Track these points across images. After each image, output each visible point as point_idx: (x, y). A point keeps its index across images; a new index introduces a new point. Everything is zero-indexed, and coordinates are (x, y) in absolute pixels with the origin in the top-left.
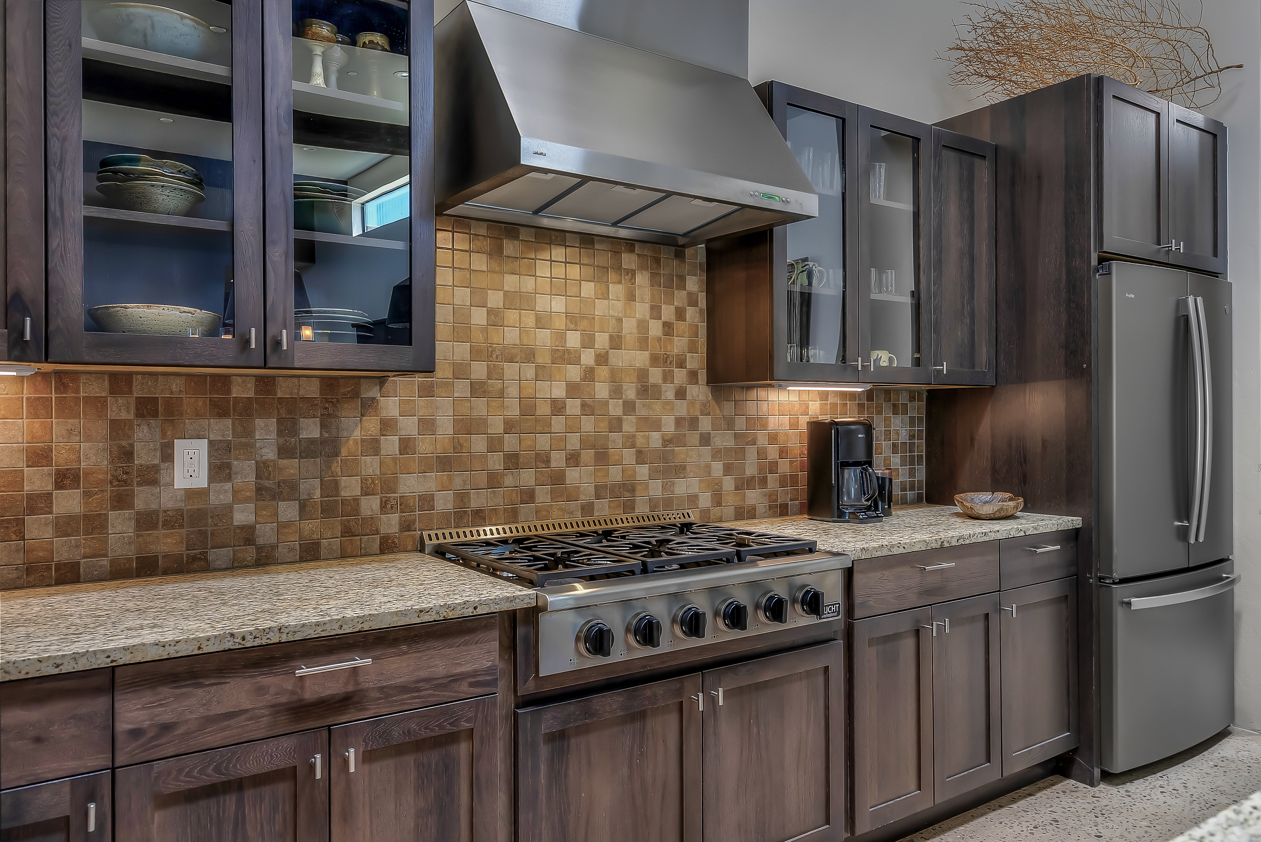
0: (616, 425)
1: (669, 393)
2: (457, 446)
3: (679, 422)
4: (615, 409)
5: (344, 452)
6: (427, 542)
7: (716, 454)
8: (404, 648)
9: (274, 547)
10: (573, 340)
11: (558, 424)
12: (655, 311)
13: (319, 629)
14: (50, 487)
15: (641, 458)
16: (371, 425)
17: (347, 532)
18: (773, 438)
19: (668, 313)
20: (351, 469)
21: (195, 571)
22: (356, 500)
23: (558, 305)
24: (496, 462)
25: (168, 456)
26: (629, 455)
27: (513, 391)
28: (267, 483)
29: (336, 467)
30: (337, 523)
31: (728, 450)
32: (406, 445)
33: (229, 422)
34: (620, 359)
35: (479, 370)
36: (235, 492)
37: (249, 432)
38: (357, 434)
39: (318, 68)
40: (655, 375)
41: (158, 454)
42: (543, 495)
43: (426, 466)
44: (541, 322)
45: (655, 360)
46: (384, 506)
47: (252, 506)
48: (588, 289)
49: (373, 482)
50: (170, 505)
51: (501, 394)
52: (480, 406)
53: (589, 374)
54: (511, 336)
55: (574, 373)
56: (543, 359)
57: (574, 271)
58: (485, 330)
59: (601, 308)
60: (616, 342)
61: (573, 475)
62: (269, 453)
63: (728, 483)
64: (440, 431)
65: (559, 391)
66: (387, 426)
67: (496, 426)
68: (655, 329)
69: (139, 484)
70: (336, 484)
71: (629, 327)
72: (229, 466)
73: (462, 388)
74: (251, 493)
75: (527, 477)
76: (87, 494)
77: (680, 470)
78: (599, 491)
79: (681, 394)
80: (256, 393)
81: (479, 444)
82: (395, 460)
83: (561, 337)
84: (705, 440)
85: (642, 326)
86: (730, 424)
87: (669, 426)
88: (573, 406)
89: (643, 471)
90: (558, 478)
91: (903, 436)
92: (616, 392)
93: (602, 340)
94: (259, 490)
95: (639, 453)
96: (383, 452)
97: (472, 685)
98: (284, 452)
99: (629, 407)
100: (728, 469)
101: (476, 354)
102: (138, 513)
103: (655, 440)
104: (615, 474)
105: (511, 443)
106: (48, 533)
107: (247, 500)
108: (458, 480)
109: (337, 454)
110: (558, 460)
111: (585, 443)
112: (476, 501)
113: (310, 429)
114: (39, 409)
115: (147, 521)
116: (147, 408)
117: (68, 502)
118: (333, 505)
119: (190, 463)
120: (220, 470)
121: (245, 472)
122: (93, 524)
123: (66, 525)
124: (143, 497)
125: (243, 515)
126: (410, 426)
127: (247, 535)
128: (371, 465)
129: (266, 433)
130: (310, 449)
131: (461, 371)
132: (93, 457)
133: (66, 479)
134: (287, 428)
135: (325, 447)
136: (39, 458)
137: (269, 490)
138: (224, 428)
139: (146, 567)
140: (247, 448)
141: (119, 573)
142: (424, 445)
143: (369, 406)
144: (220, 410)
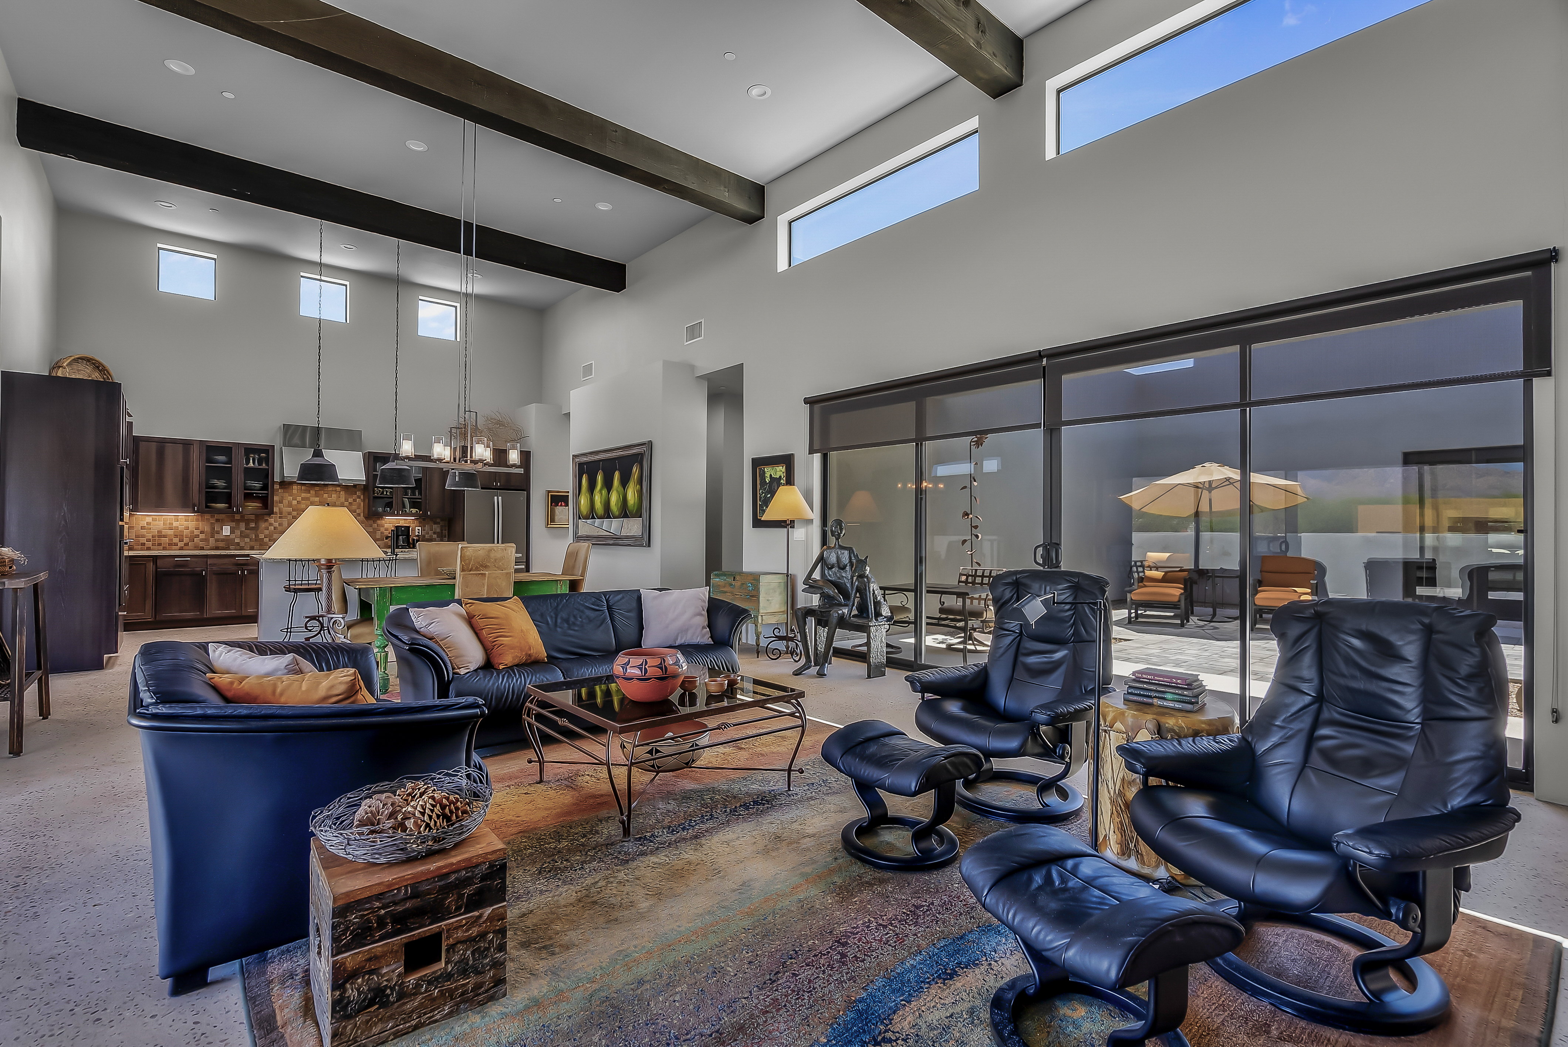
5: (260, 529)
9: (244, 547)
12: (346, 500)
14: (199, 533)
16: (266, 524)
17: (261, 545)
18: (386, 530)
19: (351, 501)
20: (262, 532)
21: (227, 550)
22: (263, 539)
23: (317, 499)
25: (222, 529)
29: (258, 532)
30: (258, 543)
32: (275, 528)
36: (235, 536)
37: (239, 525)
38: (263, 526)
39: (251, 461)
41: (220, 528)
43: (279, 532)
46: (269, 540)
47: (239, 539)
48: (326, 496)
50: (222, 537)
54: (303, 506)
62: (243, 529)
66: (271, 524)
69: (215, 534)
72: (234, 531)
73: (290, 517)
74: (239, 536)
76: (206, 535)
80: (240, 518)
86: (371, 526)
91: (438, 530)
94: (241, 536)
98: (246, 529)
101: (294, 510)
102: (215, 538)
106: (198, 541)
109: (258, 530)
113: (253, 525)
114: (197, 520)
115: (217, 540)
116: (218, 520)
117: (202, 536)
118: (257, 539)
119: (226, 531)
120: (232, 532)
121: (238, 532)
122: (206, 540)
123: (202, 540)
124: (217, 536)
125: (237, 540)
126: (276, 524)
127: (238, 544)
128: (267, 532)
129: (242, 526)
130: (252, 528)
131: (289, 514)
132: (207, 528)
133: (202, 532)
134: (247, 525)
135: (256, 529)
136: (197, 529)
137: (243, 536)
138: (233, 524)
139: (217, 549)
140: (238, 528)
141: (212, 549)
142: (280, 528)
143: (266, 520)
144: (233, 521)
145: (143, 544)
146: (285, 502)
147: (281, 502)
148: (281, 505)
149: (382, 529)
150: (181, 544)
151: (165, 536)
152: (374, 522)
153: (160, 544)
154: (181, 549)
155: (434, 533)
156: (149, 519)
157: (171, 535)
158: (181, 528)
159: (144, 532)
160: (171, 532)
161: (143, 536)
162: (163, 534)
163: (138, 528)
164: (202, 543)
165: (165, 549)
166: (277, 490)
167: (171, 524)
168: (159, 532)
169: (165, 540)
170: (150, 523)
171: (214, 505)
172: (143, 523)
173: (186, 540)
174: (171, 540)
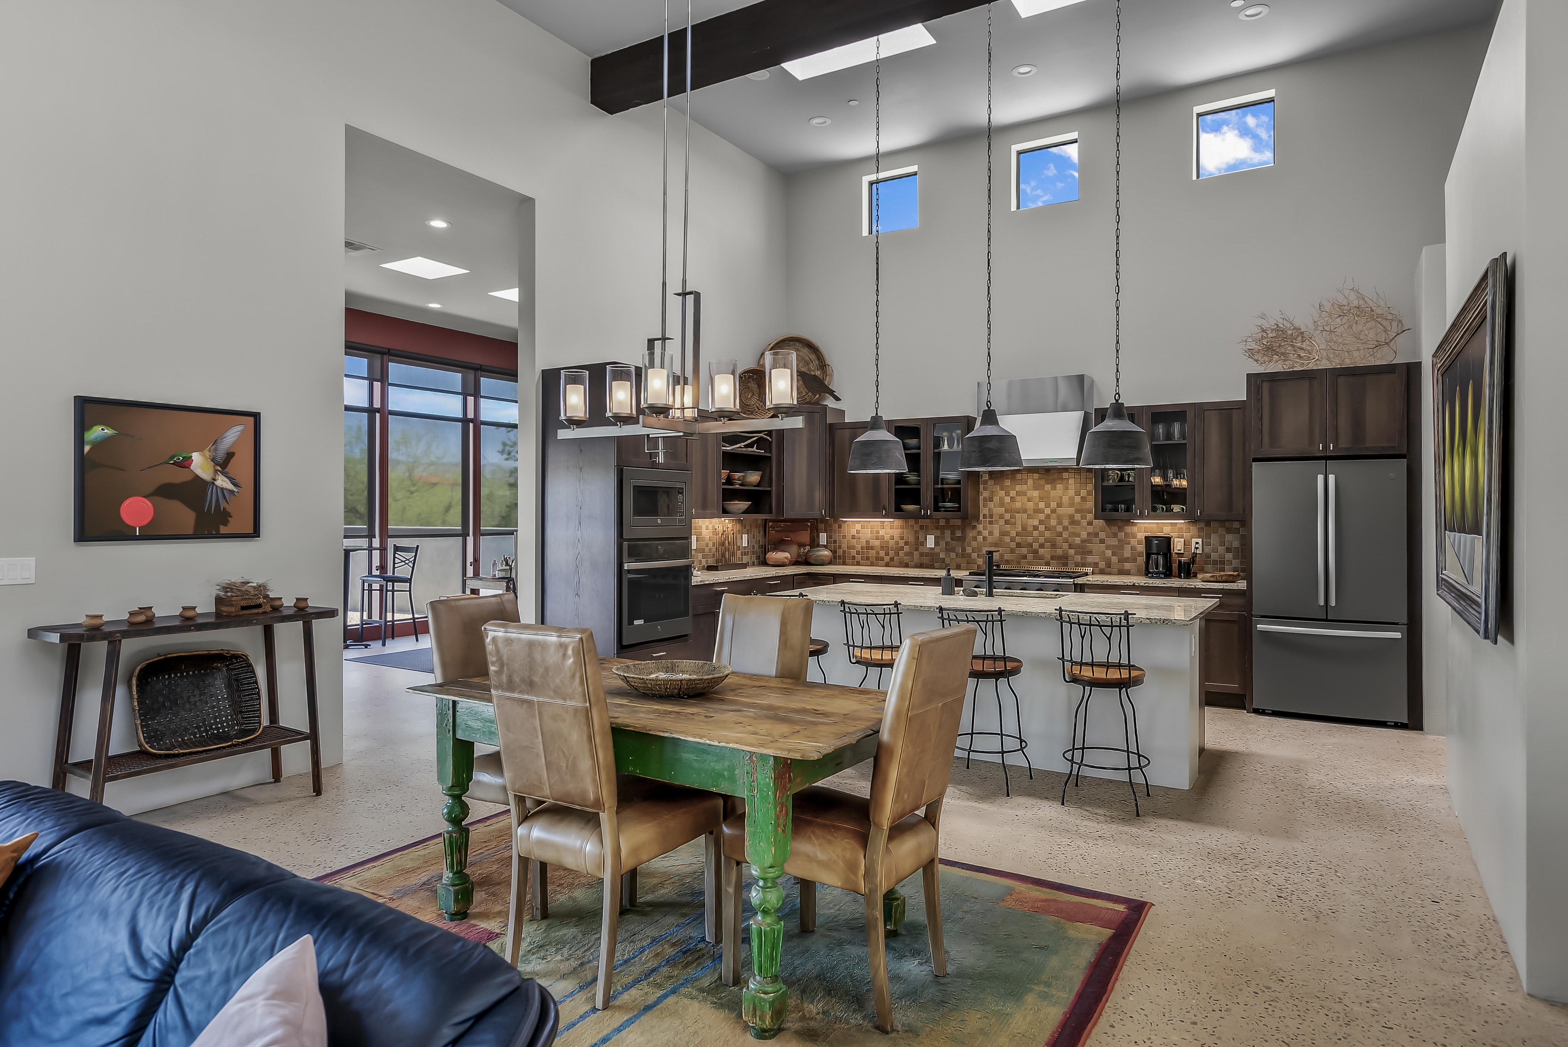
0: (1060, 534)
1: (1084, 523)
2: (1001, 540)
3: (1089, 534)
4: (1059, 529)
5: (967, 540)
7: (1108, 547)
9: (949, 565)
10: (1042, 505)
11: (1035, 533)
12: (1078, 493)
14: (903, 545)
15: (1071, 547)
16: (975, 532)
17: (968, 563)
19: (1083, 493)
20: (969, 545)
21: (932, 568)
22: (970, 554)
23: (1036, 494)
24: (1013, 545)
25: (926, 539)
26: (1066, 546)
27: (1019, 523)
29: (965, 544)
31: (1114, 546)
32: (985, 538)
33: (939, 531)
34: (1060, 511)
35: (1007, 516)
36: (940, 549)
37: (943, 533)
40: (1078, 517)
41: (924, 538)
42: (1030, 557)
44: (1029, 500)
45: (1077, 511)
47: (944, 553)
48: (1048, 487)
49: (975, 549)
50: (926, 551)
51: (1015, 524)
52: (1008, 528)
53: (1048, 517)
54: (1018, 505)
55: (1042, 516)
56: (1031, 512)
57: (1042, 482)
59: (1053, 493)
60: (1059, 505)
61: (1041, 551)
62: (949, 540)
63: (1115, 559)
64: (995, 534)
65: (1036, 522)
66: (979, 532)
67: (1013, 534)
68: (1077, 499)
69: (920, 546)
70: (965, 549)
71: (1065, 499)
72: (939, 542)
73: (1002, 522)
74: (944, 550)
75: (1024, 551)
76: (910, 547)
77: (1090, 553)
78: (1053, 558)
79: (1090, 523)
80: (945, 525)
81: (1007, 539)
82: (981, 543)
83: (1037, 505)
84: (1102, 541)
85: (1072, 499)
86: (1115, 536)
87: (1084, 535)
88: (1042, 528)
89: (1072, 552)
90: (1036, 552)
92: (1060, 523)
93: (1053, 505)
94: (946, 549)
95: (1070, 545)
96: (978, 540)
98: (952, 539)
99: (1065, 528)
100: (1114, 554)
101: (1006, 511)
102: (920, 552)
103: (1078, 540)
104: (1059, 552)
105: (1018, 539)
106: (903, 556)
109: (965, 540)
110: (1035, 546)
111: (1047, 540)
113: (959, 534)
114: (901, 528)
115: (922, 555)
116: (922, 527)
117: (906, 549)
118: (964, 555)
119: (930, 541)
120: (937, 543)
121: (943, 544)
122: (911, 554)
123: (907, 554)
124: (921, 549)
125: (942, 555)
126: (986, 533)
127: (943, 560)
129: (948, 533)
130: (958, 539)
131: (1001, 516)
132: (911, 539)
133: (906, 543)
134: (953, 533)
135: (962, 539)
136: (902, 538)
137: (949, 549)
138: (938, 533)
139: (921, 566)
140: (943, 538)
141: (916, 566)
142: (990, 539)
143: (974, 527)
144: (937, 528)
145: (854, 558)
146: (996, 499)
147: (991, 500)
148: (991, 505)
149: (1133, 542)
150: (887, 559)
151: (872, 548)
152: (1121, 529)
153: (868, 558)
154: (887, 565)
155: (1228, 550)
156: (858, 527)
157: (877, 546)
158: (887, 537)
159: (854, 542)
160: (877, 543)
161: (854, 548)
162: (871, 544)
163: (849, 537)
164: (906, 559)
165: (872, 565)
166: (985, 482)
167: (878, 532)
168: (868, 542)
169: (872, 553)
170: (858, 532)
171: (905, 507)
172: (853, 532)
173: (891, 553)
174: (878, 553)
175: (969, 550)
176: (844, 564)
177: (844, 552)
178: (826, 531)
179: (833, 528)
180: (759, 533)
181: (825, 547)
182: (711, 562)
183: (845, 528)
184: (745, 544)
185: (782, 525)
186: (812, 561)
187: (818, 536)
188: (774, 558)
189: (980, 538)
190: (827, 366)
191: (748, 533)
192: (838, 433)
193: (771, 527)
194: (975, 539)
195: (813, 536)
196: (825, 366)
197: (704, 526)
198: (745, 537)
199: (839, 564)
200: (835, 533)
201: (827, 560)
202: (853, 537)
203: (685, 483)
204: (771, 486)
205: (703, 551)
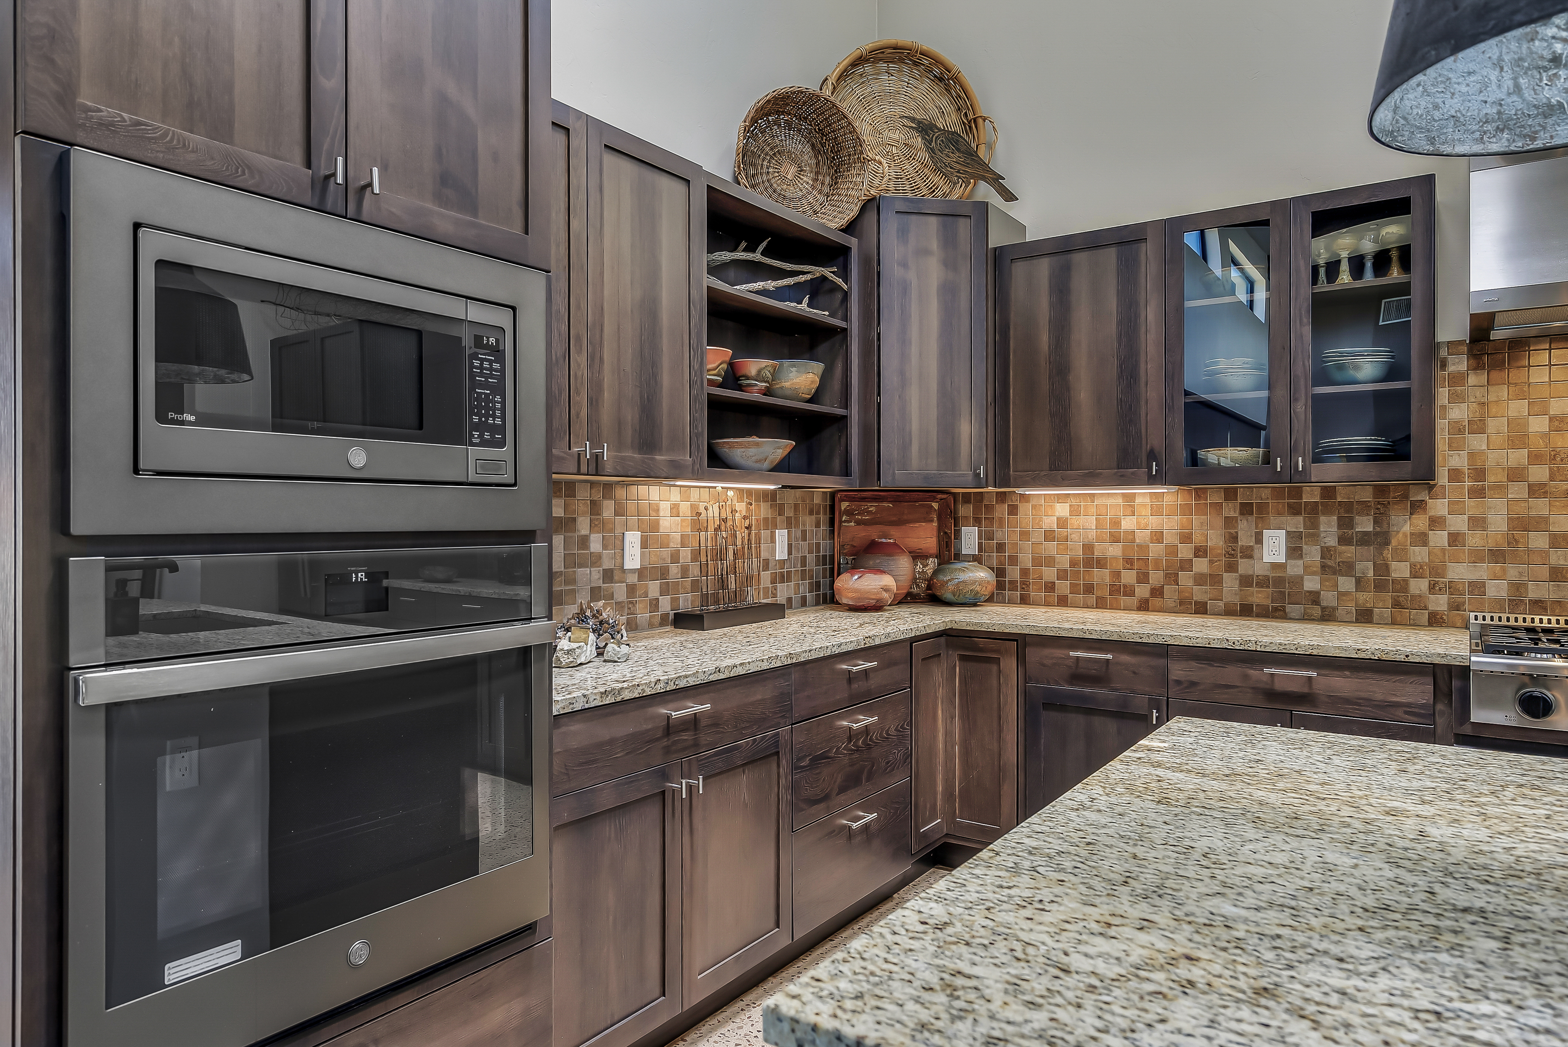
2: (1513, 541)
5: (1394, 542)
6: (1472, 621)
8: (1347, 673)
9: (1334, 609)
13: (1281, 648)
14: (1191, 556)
16: (1420, 522)
17: (1397, 604)
20: (1401, 555)
21: (1277, 618)
22: (1405, 581)
24: (1560, 557)
25: (1259, 540)
28: (1330, 563)
29: (1388, 553)
30: (1388, 597)
32: (1455, 539)
33: (1300, 519)
35: (1539, 473)
36: (1306, 567)
37: (1315, 525)
38: (1407, 528)
41: (1254, 538)
43: (1477, 557)
46: (1432, 588)
47: (1318, 578)
49: (1421, 567)
50: (1260, 573)
52: (1540, 506)
58: (1544, 436)
62: (1332, 541)
64: (1491, 528)
66: (1436, 522)
67: (1561, 524)
69: (1241, 557)
70: (1387, 567)
72: (1301, 548)
73: (1518, 491)
74: (1317, 567)
76: (1211, 562)
80: (1321, 498)
81: (1539, 540)
82: (1443, 550)
94: (1324, 567)
96: (1431, 544)
97: (1406, 713)
98: (1344, 540)
101: (1535, 458)
102: (1240, 576)
106: (1190, 583)
107: (1314, 573)
108: (1513, 572)
109: (1387, 543)
112: (1534, 592)
113: (1365, 524)
114: (1186, 510)
115: (1246, 581)
116: (1246, 509)
117: (1201, 565)
118: (1383, 582)
119: (1275, 546)
120: (1294, 551)
121: (1313, 553)
122: (1215, 580)
123: (1200, 579)
124: (1244, 566)
125: (1311, 584)
126: (1460, 523)
127: (1314, 598)
128: (1419, 554)
129: (1329, 526)
130: (1365, 540)
131: (1515, 475)
132: (1215, 539)
133: (1200, 552)
134: (1346, 523)
135: (1379, 539)
136: (1186, 538)
137: (1333, 567)
138: (1297, 523)
139: (1246, 611)
140: (1314, 537)
141: (1229, 612)
142: (1475, 540)
143: (1417, 507)
144: (1295, 510)
145: (1050, 587)
146: (1498, 425)
148: (1477, 442)
150: (1142, 591)
151: (1101, 563)
153: (1089, 589)
154: (1144, 606)
156: (1062, 510)
157: (1115, 558)
158: (1142, 536)
159: (1051, 548)
160: (1114, 551)
161: (1050, 561)
162: (1097, 553)
163: (1037, 537)
164: (1199, 594)
165: (1100, 604)
166: (1457, 379)
167: (1116, 523)
168: (1088, 548)
169: (1101, 576)
170: (1062, 523)
171: (1212, 456)
172: (1050, 522)
173: (1156, 577)
174: (1117, 575)
175: (1400, 570)
176: (1025, 600)
177: (1025, 572)
178: (977, 522)
179: (997, 515)
180: (818, 525)
181: (977, 559)
182: (687, 602)
183: (1025, 509)
184: (781, 553)
185: (872, 507)
186: (948, 596)
187: (958, 534)
188: (856, 591)
189: (1440, 538)
190: (980, 121)
191: (789, 524)
192: (1019, 271)
193: (849, 513)
194: (1421, 539)
195: (946, 533)
196: (975, 120)
197: (665, 508)
198: (781, 536)
199: (1011, 602)
200: (1001, 525)
201: (986, 592)
202: (1049, 536)
203: (514, 309)
204: (846, 404)
205: (663, 573)
